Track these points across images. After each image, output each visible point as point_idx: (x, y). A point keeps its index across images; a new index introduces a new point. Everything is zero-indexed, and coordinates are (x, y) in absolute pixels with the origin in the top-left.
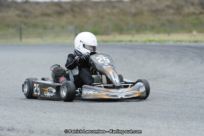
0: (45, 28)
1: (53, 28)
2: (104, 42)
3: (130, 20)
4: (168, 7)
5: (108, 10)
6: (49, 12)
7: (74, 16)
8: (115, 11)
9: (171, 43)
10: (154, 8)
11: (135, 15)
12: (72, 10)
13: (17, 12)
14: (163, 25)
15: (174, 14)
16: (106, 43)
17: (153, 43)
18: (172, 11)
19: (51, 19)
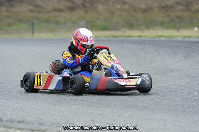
0: (57, 23)
1: (64, 23)
2: (114, 37)
3: (140, 15)
4: (178, 3)
5: (119, 7)
6: (61, 7)
7: (86, 12)
8: (126, 7)
9: (180, 39)
10: (163, 5)
11: (145, 11)
12: (84, 6)
13: (30, 8)
14: (172, 21)
15: (183, 10)
16: (116, 39)
17: (162, 39)
18: (181, 8)
19: (63, 14)
